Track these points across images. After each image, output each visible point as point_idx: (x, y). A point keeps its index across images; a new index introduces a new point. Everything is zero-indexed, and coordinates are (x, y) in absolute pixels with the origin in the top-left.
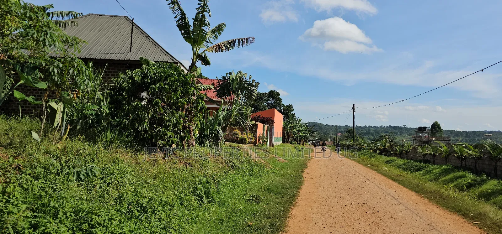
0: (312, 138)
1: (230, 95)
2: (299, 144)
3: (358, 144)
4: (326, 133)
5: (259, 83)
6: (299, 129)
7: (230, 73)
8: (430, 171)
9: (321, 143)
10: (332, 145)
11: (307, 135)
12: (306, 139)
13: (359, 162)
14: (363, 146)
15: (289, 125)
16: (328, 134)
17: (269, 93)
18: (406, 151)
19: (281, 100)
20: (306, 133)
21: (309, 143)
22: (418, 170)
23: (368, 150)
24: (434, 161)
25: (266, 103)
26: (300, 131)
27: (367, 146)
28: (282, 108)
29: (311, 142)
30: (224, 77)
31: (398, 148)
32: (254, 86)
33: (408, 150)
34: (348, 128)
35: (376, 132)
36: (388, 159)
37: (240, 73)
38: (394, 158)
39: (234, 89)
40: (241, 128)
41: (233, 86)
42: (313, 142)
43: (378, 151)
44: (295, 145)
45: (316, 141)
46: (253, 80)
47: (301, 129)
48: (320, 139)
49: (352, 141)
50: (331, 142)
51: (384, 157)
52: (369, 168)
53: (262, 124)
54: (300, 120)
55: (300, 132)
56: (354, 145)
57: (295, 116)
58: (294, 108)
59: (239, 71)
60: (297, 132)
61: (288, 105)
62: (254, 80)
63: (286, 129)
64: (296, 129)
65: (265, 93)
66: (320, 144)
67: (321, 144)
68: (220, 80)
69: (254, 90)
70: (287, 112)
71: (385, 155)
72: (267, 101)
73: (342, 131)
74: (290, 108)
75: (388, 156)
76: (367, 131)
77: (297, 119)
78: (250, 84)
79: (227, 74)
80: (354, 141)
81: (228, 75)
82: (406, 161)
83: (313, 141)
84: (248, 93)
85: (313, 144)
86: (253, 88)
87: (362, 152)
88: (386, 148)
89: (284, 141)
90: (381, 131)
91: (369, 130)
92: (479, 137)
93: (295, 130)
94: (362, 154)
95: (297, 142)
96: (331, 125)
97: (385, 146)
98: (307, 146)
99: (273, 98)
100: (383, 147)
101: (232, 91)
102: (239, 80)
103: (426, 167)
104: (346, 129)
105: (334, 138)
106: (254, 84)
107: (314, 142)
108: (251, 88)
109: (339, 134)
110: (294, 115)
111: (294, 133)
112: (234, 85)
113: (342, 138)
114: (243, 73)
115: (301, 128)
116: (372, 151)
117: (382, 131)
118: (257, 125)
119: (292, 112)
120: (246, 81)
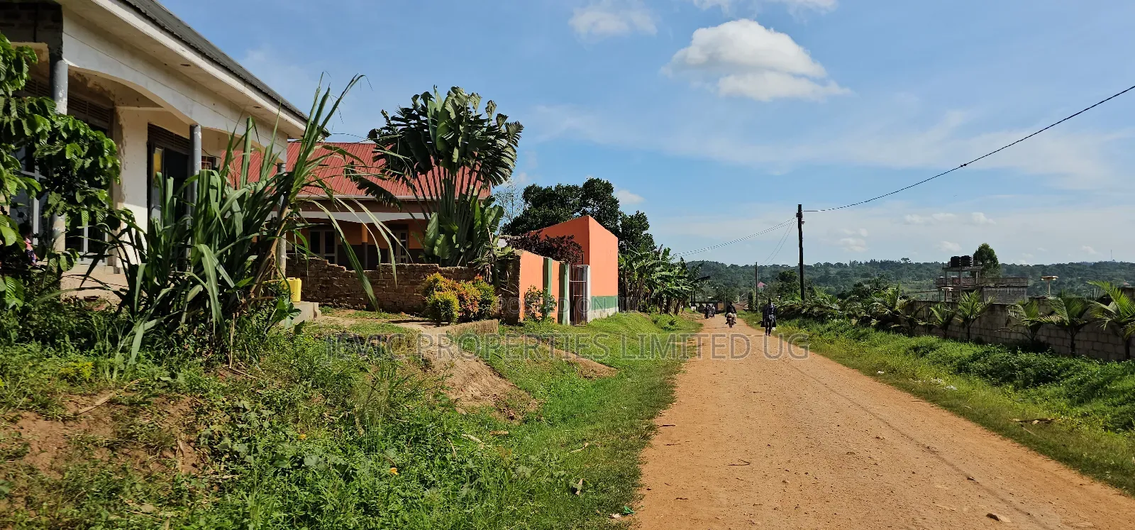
0: (699, 297)
1: (431, 168)
2: (666, 312)
3: (816, 306)
4: (733, 285)
5: (519, 127)
6: (663, 273)
7: (426, 96)
8: (1101, 385)
9: (721, 306)
10: (746, 311)
11: (684, 288)
12: (683, 299)
13: (839, 359)
14: (828, 308)
15: (636, 266)
16: (736, 286)
17: (586, 185)
18: (966, 319)
19: (615, 202)
20: (684, 285)
21: (693, 308)
22: (1044, 378)
23: (843, 318)
24: (1073, 346)
25: (578, 211)
26: (666, 279)
27: (838, 307)
28: (619, 223)
29: (698, 305)
30: (406, 111)
31: (937, 309)
32: (502, 136)
33: (971, 314)
34: (779, 269)
35: (841, 277)
36: (914, 341)
37: (456, 93)
38: (932, 339)
39: (440, 146)
40: (466, 270)
41: (435, 136)
42: (701, 306)
43: (874, 322)
44: (654, 315)
45: (707, 303)
46: (500, 115)
47: (668, 273)
48: (718, 299)
49: (798, 298)
50: (742, 304)
51: (896, 336)
52: (884, 380)
53: (542, 258)
54: (666, 252)
55: (667, 281)
56: (803, 307)
57: (652, 242)
58: (649, 221)
59: (454, 89)
60: (659, 281)
61: (634, 214)
62: (501, 117)
63: (628, 274)
64: (658, 274)
65: (576, 188)
66: (717, 308)
67: (719, 309)
68: (394, 118)
69: (506, 147)
70: (632, 234)
71: (897, 331)
72: (581, 206)
73: (767, 278)
74: (639, 222)
75: (911, 335)
76: (826, 274)
77: (658, 248)
78: (491, 130)
79: (416, 97)
80: (803, 298)
81: (420, 102)
82: (978, 350)
83: (701, 303)
84: (487, 156)
85: (700, 310)
86: (503, 142)
87: (828, 326)
88: (897, 312)
89: (623, 306)
90: (852, 274)
91: (827, 272)
92: (1072, 277)
93: (654, 277)
94: (829, 330)
95: (661, 307)
96: (740, 265)
97: (894, 305)
98: (688, 314)
99: (597, 198)
100: (890, 308)
101: (434, 155)
102: (453, 116)
103: (1068, 368)
104: (774, 272)
105: (751, 293)
106: (503, 129)
107: (705, 305)
108: (494, 142)
109: (761, 285)
110: (649, 239)
111: (652, 284)
112: (437, 132)
113: (769, 292)
114: (465, 92)
115: (670, 271)
116: (854, 321)
117: (856, 275)
118: (519, 257)
119: (645, 232)
120: (478, 121)
